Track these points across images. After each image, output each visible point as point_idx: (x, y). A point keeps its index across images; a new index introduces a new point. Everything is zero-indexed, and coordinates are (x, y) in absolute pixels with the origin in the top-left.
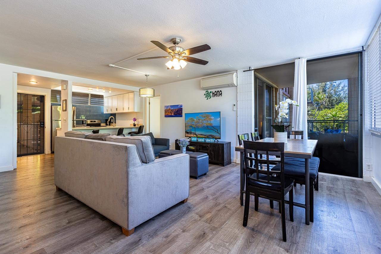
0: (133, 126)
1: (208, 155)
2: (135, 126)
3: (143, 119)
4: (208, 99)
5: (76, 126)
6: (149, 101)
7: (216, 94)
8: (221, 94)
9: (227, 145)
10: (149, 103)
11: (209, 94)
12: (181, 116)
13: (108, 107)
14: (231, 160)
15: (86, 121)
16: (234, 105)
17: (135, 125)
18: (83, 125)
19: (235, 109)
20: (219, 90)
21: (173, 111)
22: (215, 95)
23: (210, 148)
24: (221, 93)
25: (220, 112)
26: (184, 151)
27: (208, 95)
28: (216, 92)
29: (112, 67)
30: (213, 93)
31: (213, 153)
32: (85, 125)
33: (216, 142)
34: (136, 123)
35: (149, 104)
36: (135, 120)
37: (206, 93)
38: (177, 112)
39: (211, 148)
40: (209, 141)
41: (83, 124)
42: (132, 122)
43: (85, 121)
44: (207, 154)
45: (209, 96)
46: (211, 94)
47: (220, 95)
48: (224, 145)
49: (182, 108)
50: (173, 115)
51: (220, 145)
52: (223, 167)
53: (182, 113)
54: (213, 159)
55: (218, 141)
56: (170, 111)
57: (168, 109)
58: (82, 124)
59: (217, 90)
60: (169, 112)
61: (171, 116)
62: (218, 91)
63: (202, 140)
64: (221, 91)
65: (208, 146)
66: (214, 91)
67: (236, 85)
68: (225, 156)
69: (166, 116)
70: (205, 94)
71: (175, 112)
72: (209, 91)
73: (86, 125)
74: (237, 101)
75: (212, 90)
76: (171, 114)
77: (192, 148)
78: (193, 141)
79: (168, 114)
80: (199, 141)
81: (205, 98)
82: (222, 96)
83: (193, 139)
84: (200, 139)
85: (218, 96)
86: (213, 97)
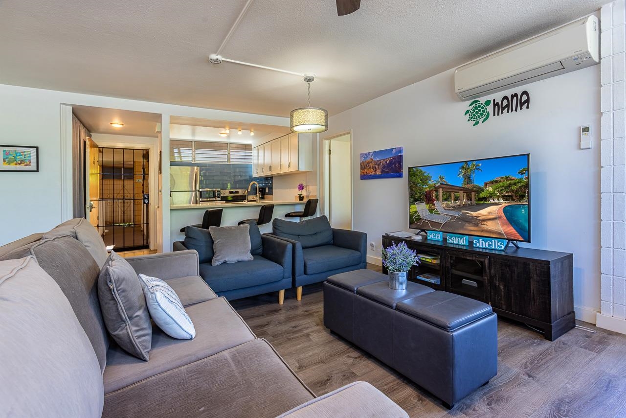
0: (298, 201)
1: (494, 311)
2: (302, 200)
3: (316, 185)
4: (477, 123)
5: (201, 201)
6: (330, 146)
7: (507, 106)
8: (527, 101)
9: (560, 264)
10: (330, 151)
11: (480, 110)
12: (400, 176)
13: (258, 165)
14: (572, 312)
15: (220, 191)
16: (586, 130)
17: (301, 198)
18: (214, 199)
19: (588, 141)
20: (519, 90)
21: (379, 165)
22: (503, 109)
23: (490, 269)
24: (525, 98)
25: (528, 155)
26: (402, 284)
27: (477, 114)
28: (505, 98)
29: (216, 60)
30: (496, 105)
31: (502, 287)
32: (218, 199)
33: (510, 253)
34: (304, 193)
35: (330, 153)
36: (301, 187)
37: (471, 107)
38: (388, 167)
39: (492, 271)
40: (486, 245)
41: (214, 197)
42: (297, 192)
43: (218, 191)
44: (488, 308)
45: (482, 114)
46: (490, 109)
47: (522, 105)
48: (552, 266)
49: (401, 157)
50: (378, 173)
51: (531, 264)
52: (547, 344)
53: (401, 167)
54: (504, 307)
55: (518, 247)
56: (372, 165)
57: (368, 160)
58: (212, 196)
59: (509, 93)
60: (370, 168)
61: (376, 177)
62: (515, 95)
63: (461, 242)
64: (525, 93)
65: (482, 263)
66: (498, 97)
67: (597, 60)
68: (556, 305)
69: (363, 177)
70: (467, 112)
71: (384, 166)
72: (482, 100)
73: (220, 199)
74: (601, 114)
75: (491, 97)
76: (375, 172)
77: (430, 261)
78: (432, 243)
79: (368, 173)
80: (452, 242)
81: (468, 121)
82: (528, 107)
83: (431, 235)
84: (452, 239)
85: (514, 109)
86: (494, 115)
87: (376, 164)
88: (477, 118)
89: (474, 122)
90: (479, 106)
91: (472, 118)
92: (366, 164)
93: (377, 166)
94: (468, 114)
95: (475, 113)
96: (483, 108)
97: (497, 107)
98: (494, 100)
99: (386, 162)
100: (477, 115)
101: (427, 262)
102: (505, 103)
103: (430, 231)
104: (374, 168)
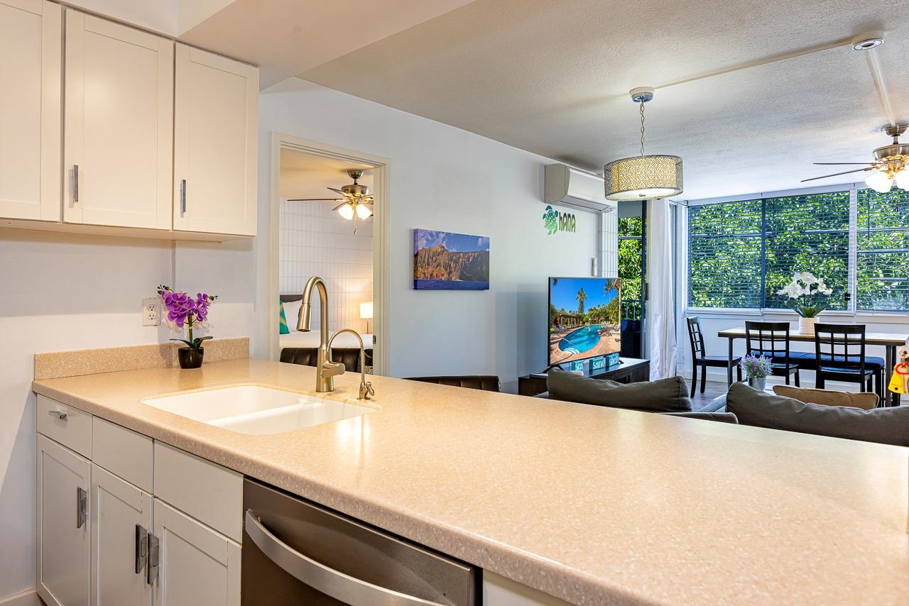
16: (593, 261)
20: (571, 212)
21: (456, 262)
50: (456, 278)
57: (436, 247)
60: (439, 265)
66: (562, 211)
71: (466, 266)
75: (558, 209)
76: (449, 275)
79: (434, 275)
82: (575, 231)
84: (596, 364)
87: (451, 259)
92: (431, 254)
93: (453, 265)
99: (468, 260)
104: (447, 267)
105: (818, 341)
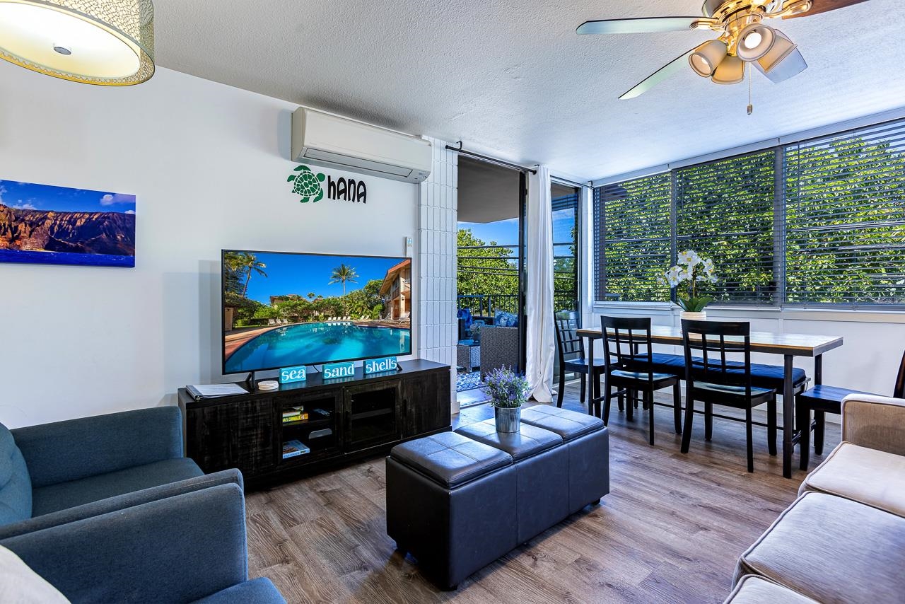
4: (306, 200)
7: (344, 191)
8: (364, 194)
11: (310, 183)
20: (357, 177)
21: (34, 225)
22: (340, 193)
27: (306, 186)
28: (342, 180)
30: (331, 184)
37: (297, 173)
45: (313, 191)
46: (324, 185)
47: (359, 196)
49: (133, 217)
59: (348, 175)
62: (352, 182)
63: (347, 373)
64: (363, 184)
65: (394, 389)
66: (336, 175)
70: (291, 178)
72: (314, 170)
75: (326, 171)
76: (11, 241)
77: (299, 419)
78: (291, 388)
80: (333, 376)
81: (293, 192)
82: (364, 202)
83: (289, 374)
84: (334, 371)
85: (351, 198)
86: (329, 197)
88: (305, 192)
89: (302, 197)
90: (310, 177)
91: (298, 189)
94: (292, 182)
95: (303, 184)
96: (314, 181)
97: (332, 187)
98: (329, 177)
100: (306, 188)
101: (293, 422)
102: (342, 186)
103: (286, 369)
105: (688, 344)
